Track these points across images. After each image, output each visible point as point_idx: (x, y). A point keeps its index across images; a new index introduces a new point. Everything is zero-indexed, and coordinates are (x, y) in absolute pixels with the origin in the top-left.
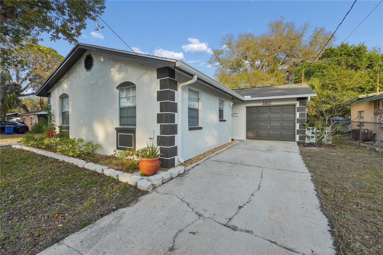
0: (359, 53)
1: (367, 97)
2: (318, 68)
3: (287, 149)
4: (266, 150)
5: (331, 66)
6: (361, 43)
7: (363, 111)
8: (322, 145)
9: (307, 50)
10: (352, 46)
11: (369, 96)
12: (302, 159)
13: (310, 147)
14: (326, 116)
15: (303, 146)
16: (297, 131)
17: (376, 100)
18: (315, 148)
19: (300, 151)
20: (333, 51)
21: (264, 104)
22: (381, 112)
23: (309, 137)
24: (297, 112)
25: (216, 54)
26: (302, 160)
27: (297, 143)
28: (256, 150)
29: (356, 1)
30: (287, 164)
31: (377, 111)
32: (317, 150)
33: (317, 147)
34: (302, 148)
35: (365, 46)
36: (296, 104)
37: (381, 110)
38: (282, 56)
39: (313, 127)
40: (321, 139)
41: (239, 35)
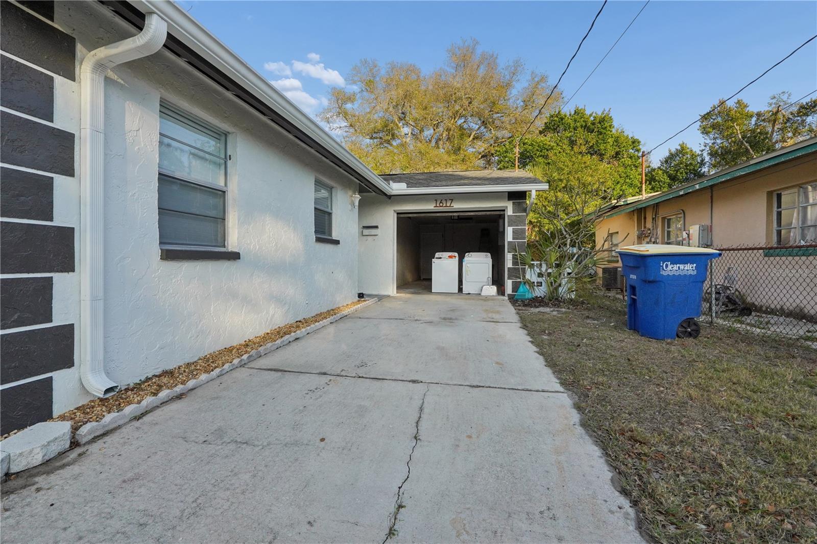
0: (602, 128)
1: (626, 203)
2: (540, 149)
3: (490, 315)
4: (440, 318)
5: (560, 147)
6: (604, 110)
7: (617, 233)
8: (560, 302)
9: (519, 115)
10: (591, 115)
11: (629, 202)
12: (532, 342)
13: (538, 307)
14: (567, 236)
15: (523, 306)
16: (508, 271)
17: (641, 208)
18: (547, 310)
19: (521, 317)
20: (562, 119)
21: (438, 205)
22: (650, 233)
23: (531, 284)
24: (509, 226)
25: (338, 100)
26: (530, 344)
27: (509, 299)
28: (416, 320)
29: (606, 2)
30: (497, 363)
31: (644, 231)
32: (555, 313)
33: (551, 307)
34: (522, 310)
35: (611, 117)
36: (507, 207)
37: (649, 229)
38: (474, 125)
39: (540, 261)
40: (556, 289)
41: (389, 66)
